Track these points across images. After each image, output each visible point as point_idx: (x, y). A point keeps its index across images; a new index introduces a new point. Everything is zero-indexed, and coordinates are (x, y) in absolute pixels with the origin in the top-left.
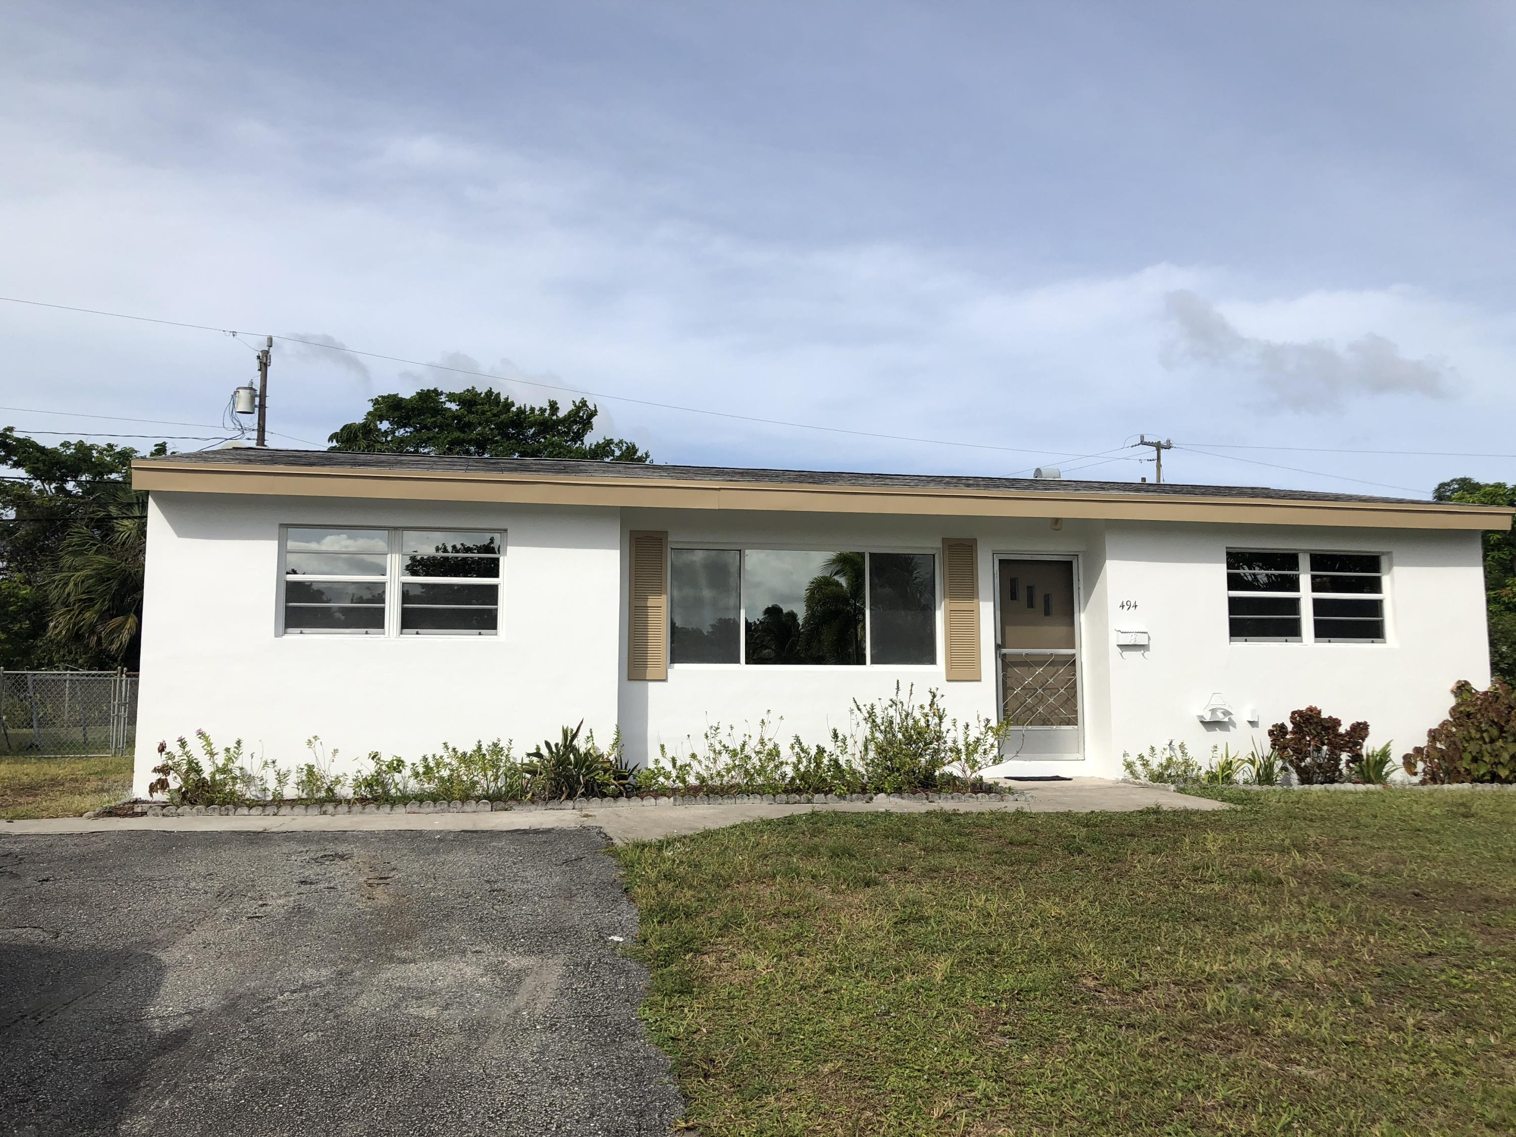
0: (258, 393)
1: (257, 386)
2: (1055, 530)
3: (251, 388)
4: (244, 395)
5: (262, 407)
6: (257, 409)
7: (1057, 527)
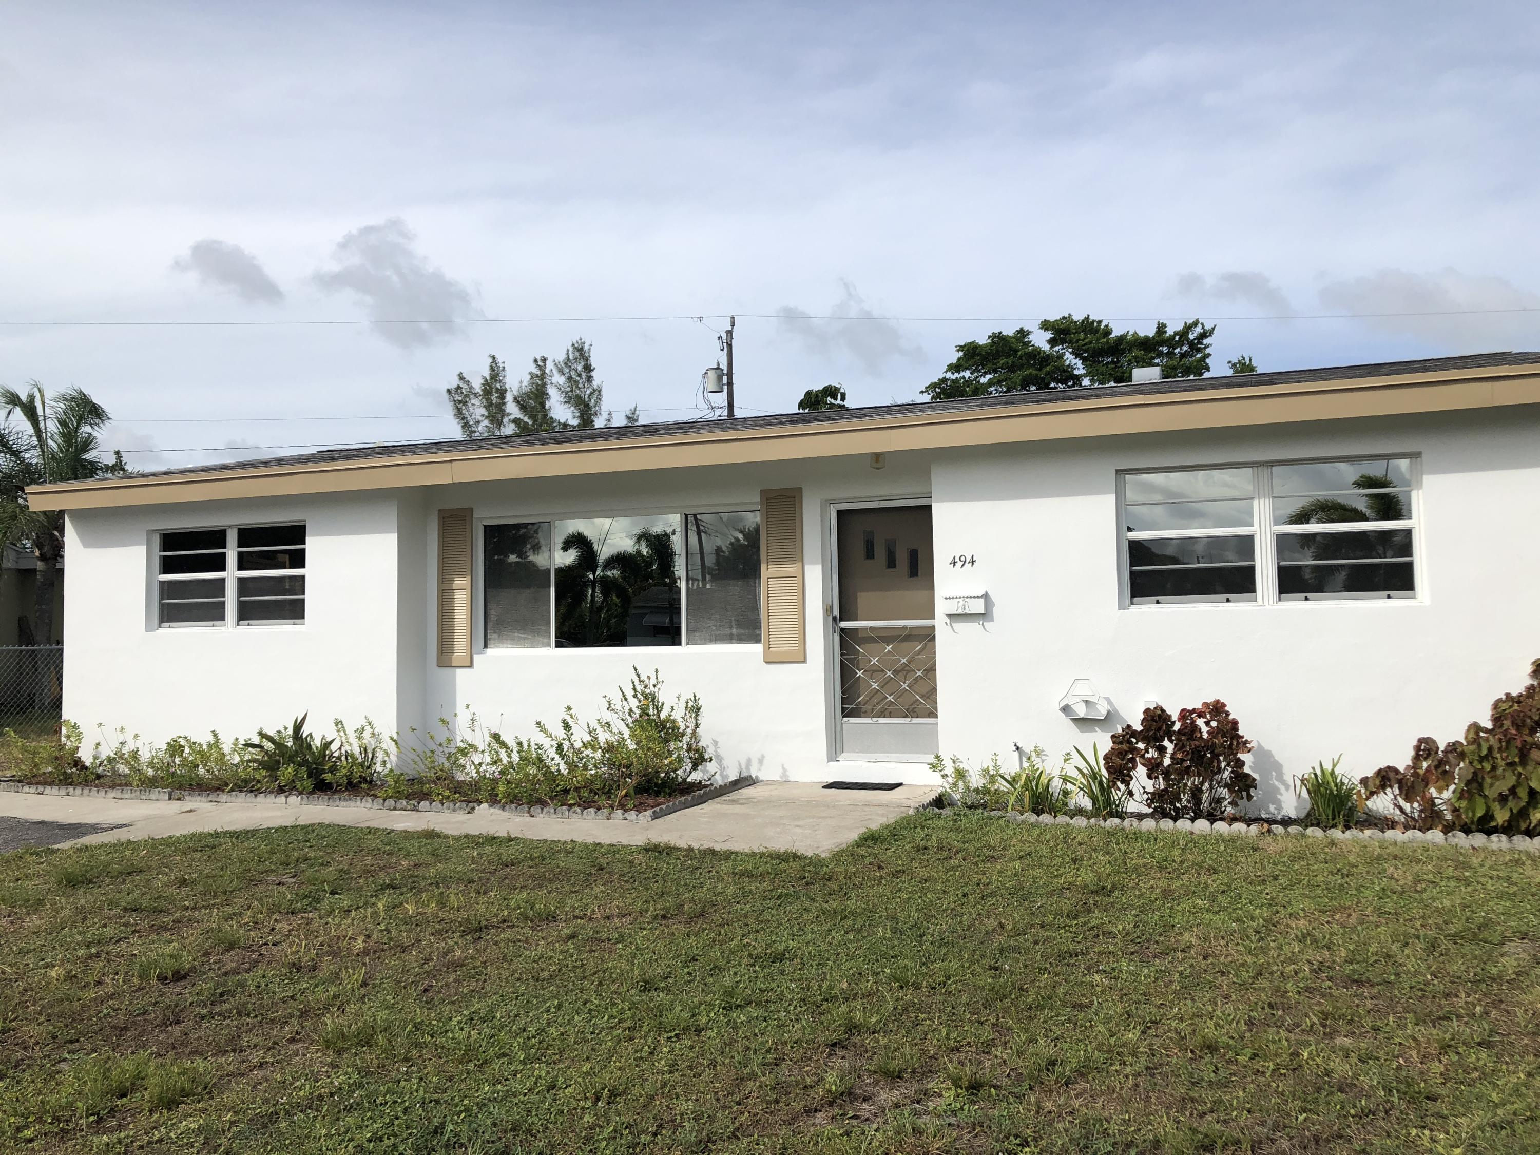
0: (725, 372)
1: (724, 366)
2: (878, 469)
3: (718, 368)
4: (711, 374)
5: (730, 384)
6: (725, 388)
7: (878, 466)
